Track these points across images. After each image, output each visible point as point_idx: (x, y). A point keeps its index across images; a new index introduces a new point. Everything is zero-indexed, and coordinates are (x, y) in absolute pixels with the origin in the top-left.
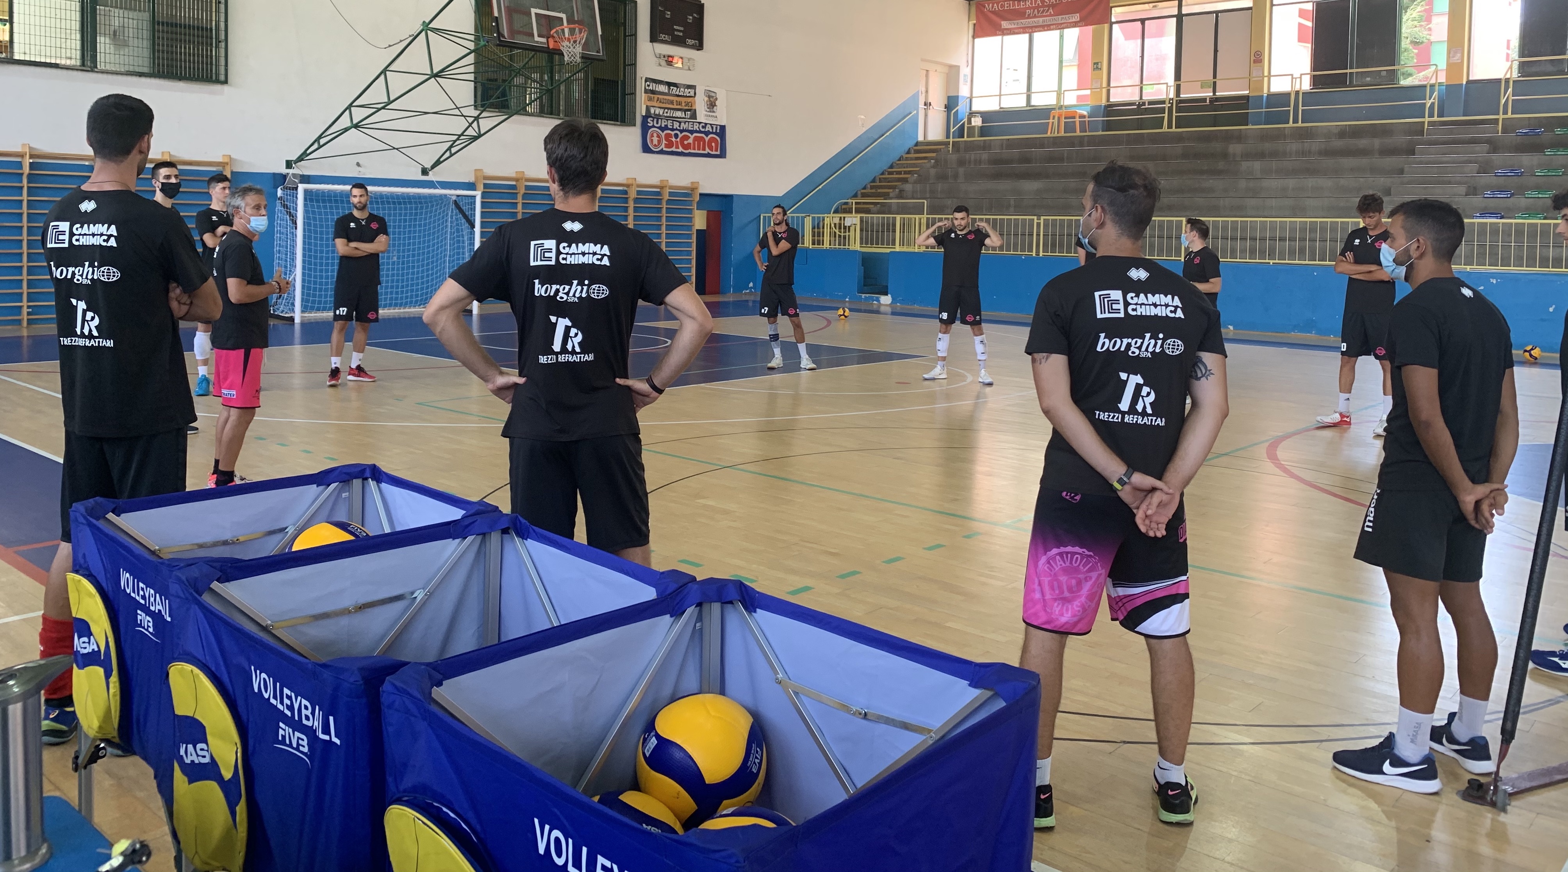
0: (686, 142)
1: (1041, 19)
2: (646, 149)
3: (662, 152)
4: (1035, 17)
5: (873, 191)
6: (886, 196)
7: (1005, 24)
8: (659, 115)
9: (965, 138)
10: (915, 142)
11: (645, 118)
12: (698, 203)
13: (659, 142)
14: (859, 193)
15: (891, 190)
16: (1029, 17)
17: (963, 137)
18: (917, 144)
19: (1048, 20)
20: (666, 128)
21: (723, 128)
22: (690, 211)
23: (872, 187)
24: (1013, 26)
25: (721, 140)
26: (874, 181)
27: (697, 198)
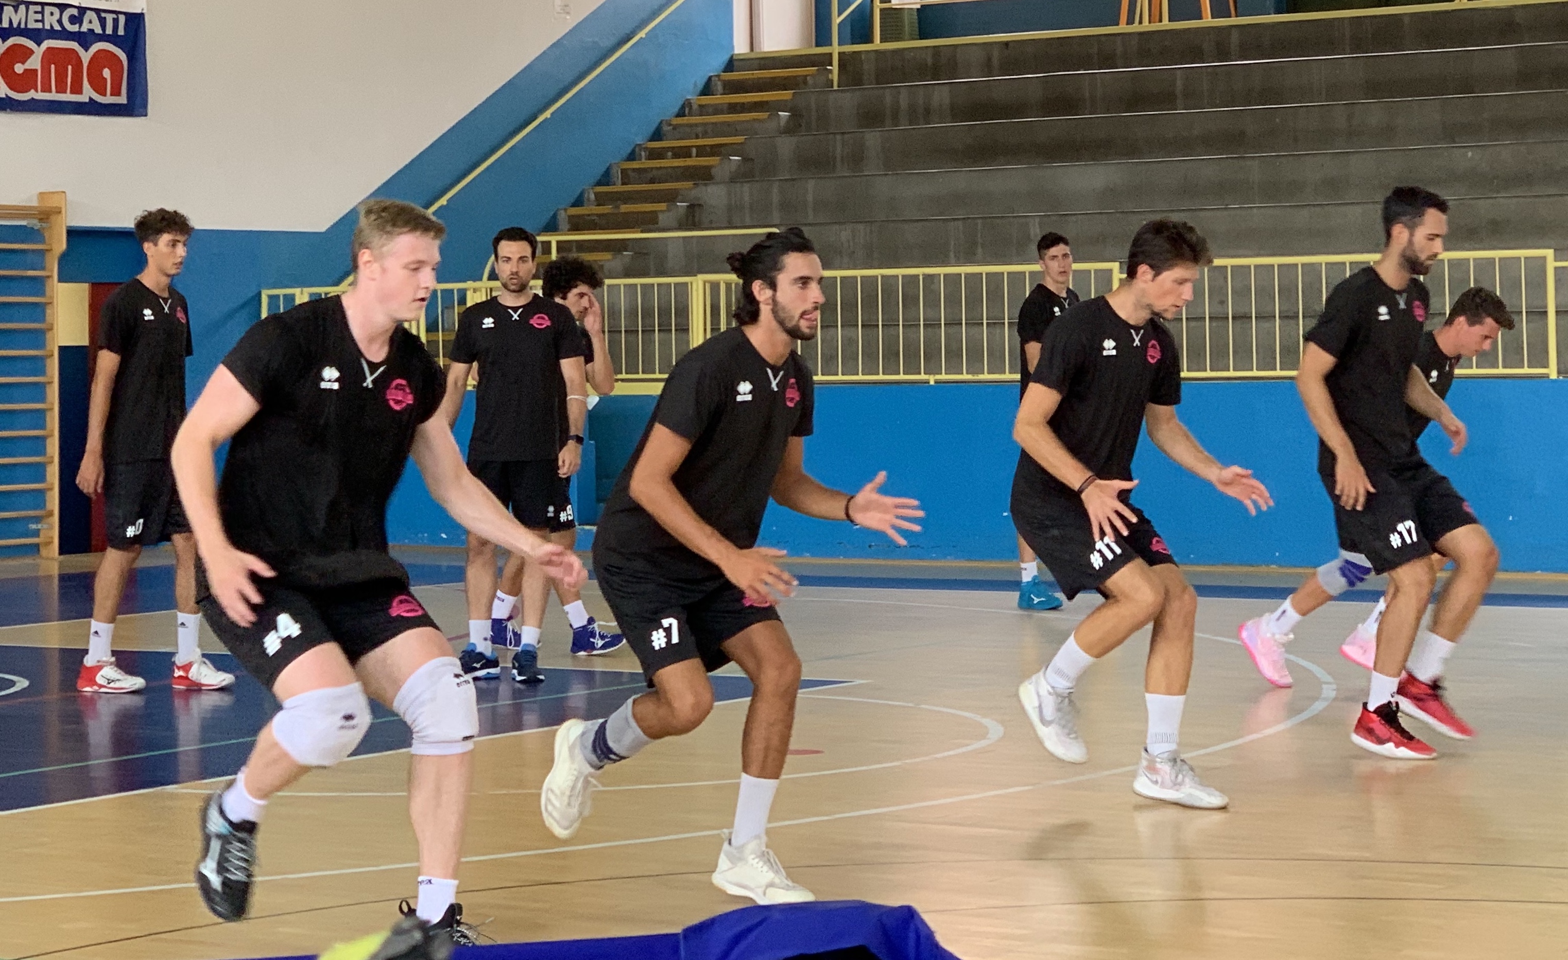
5: (607, 209)
6: (649, 222)
9: (877, 44)
10: (725, 58)
12: (64, 259)
14: (562, 216)
15: (663, 206)
17: (869, 39)
18: (731, 64)
21: (136, 21)
22: (38, 285)
23: (601, 200)
25: (131, 58)
26: (605, 179)
27: (60, 244)
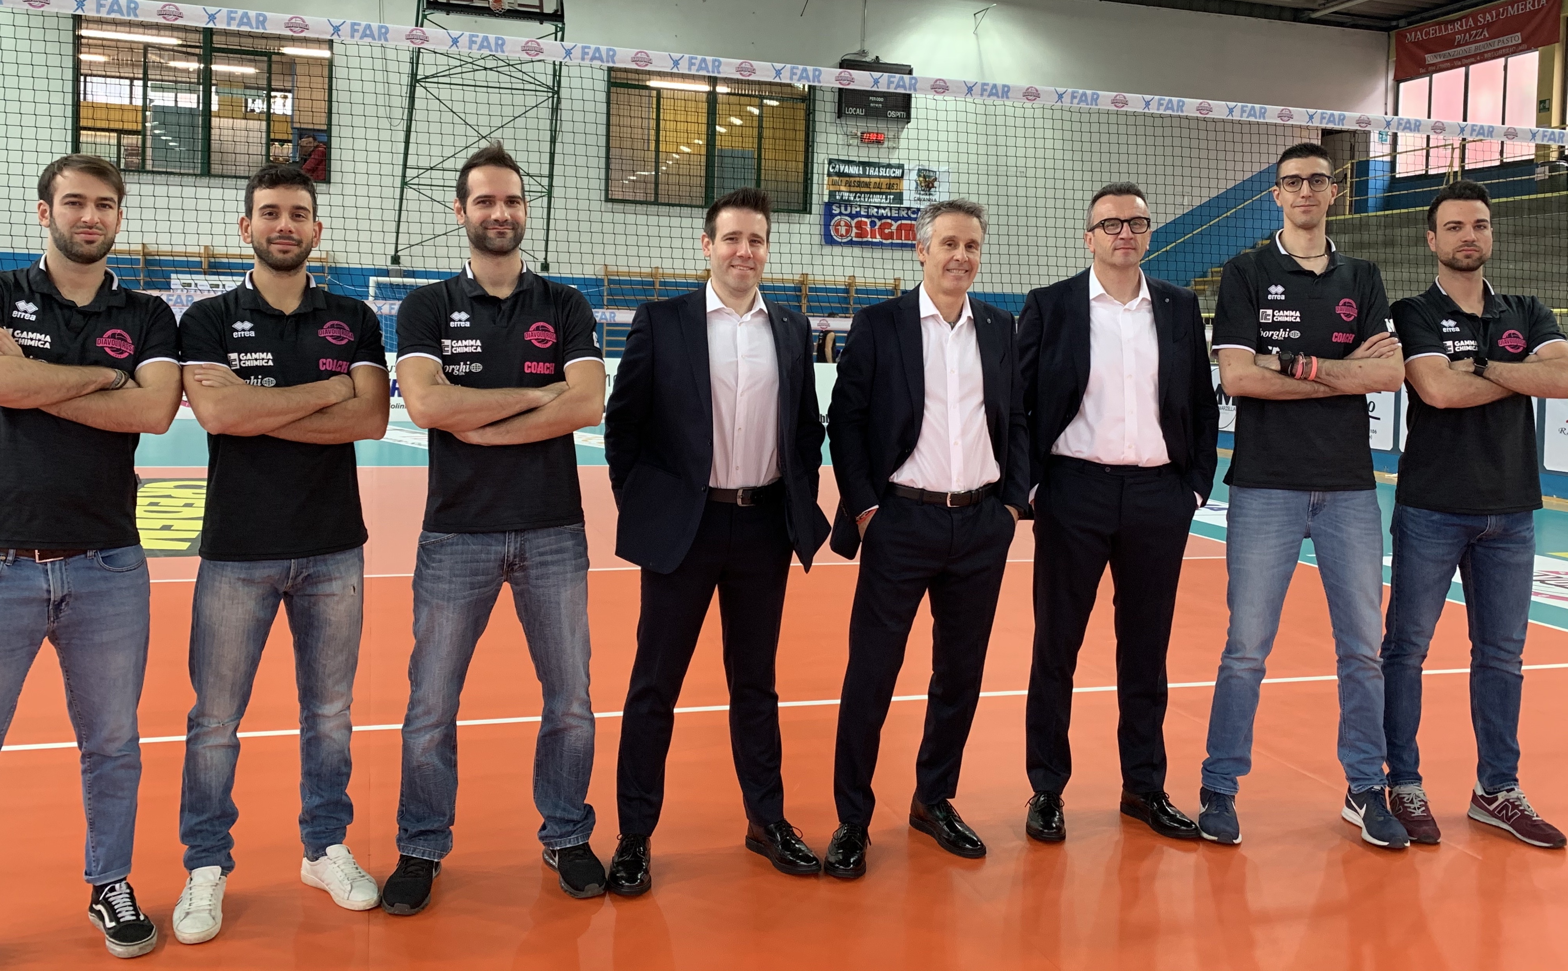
0: (887, 231)
1: (1473, 46)
2: (829, 240)
3: (851, 243)
4: (1467, 44)
7: (1430, 59)
8: (849, 200)
11: (828, 206)
13: (847, 231)
16: (1459, 45)
19: (1482, 47)
20: (858, 214)
24: (1439, 60)
